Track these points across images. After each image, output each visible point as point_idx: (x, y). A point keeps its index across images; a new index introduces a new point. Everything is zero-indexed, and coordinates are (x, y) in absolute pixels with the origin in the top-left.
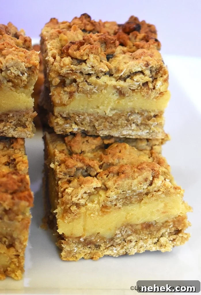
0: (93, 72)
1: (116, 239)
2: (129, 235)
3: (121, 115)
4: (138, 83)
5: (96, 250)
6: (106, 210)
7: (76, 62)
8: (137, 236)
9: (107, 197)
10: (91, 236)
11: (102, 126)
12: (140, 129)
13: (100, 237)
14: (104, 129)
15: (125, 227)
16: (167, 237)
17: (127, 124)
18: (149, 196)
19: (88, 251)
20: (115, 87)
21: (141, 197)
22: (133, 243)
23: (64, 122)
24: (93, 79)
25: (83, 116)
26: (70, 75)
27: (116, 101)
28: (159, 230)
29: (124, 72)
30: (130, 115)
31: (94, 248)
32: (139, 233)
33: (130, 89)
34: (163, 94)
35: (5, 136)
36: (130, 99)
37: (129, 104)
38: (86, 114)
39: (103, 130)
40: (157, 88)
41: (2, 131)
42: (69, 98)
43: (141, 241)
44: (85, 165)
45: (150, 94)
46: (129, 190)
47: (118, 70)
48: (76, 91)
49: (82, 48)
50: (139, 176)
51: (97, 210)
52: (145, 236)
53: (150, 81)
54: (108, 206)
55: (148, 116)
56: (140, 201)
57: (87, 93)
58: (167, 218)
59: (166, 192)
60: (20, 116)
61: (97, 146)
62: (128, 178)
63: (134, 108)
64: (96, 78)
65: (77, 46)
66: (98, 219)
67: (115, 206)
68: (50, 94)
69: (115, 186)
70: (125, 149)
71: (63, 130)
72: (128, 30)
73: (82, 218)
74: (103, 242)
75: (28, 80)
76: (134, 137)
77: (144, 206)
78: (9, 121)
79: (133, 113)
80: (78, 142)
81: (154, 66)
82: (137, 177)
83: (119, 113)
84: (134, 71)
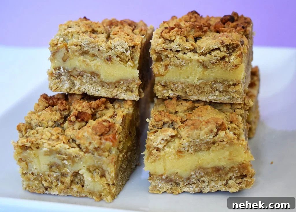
0: (180, 49)
1: (192, 179)
2: (202, 177)
3: (207, 83)
4: (216, 58)
5: (177, 186)
6: (181, 155)
7: (168, 42)
8: (209, 177)
9: (181, 144)
10: (171, 175)
11: (192, 92)
12: (223, 95)
13: (179, 176)
15: (199, 170)
16: (235, 180)
17: (211, 91)
18: (216, 145)
19: (169, 187)
20: (198, 61)
21: (209, 145)
22: (206, 184)
23: (162, 89)
24: (180, 54)
25: (177, 84)
26: (163, 52)
27: (201, 72)
28: (227, 174)
29: (204, 49)
30: (214, 84)
31: (174, 185)
32: (210, 175)
33: (210, 62)
34: (238, 67)
35: (118, 98)
36: (212, 71)
37: (211, 74)
38: (179, 83)
39: (193, 95)
40: (231, 61)
41: (116, 95)
42: (165, 70)
43: (212, 182)
44: (170, 120)
45: (227, 67)
46: (198, 139)
47: (201, 48)
48: (169, 64)
49: (172, 31)
50: (205, 128)
51: (174, 154)
52: (216, 178)
53: (227, 56)
54: (182, 151)
55: (228, 85)
56: (209, 149)
57: (178, 66)
58: (233, 164)
59: (229, 142)
60: (129, 83)
61: (189, 108)
62: (197, 129)
63: (216, 78)
64: (183, 54)
65: (168, 30)
66: (175, 161)
67: (187, 152)
68: (151, 67)
69: (186, 135)
70: (207, 110)
71: (162, 95)
72: (224, 21)
73: (162, 159)
74: (181, 180)
75: (132, 56)
76: (218, 102)
77: (213, 153)
78: (121, 87)
79: (216, 82)
80: (173, 104)
81: (228, 44)
82: (204, 129)
83: (205, 82)
84: (212, 48)
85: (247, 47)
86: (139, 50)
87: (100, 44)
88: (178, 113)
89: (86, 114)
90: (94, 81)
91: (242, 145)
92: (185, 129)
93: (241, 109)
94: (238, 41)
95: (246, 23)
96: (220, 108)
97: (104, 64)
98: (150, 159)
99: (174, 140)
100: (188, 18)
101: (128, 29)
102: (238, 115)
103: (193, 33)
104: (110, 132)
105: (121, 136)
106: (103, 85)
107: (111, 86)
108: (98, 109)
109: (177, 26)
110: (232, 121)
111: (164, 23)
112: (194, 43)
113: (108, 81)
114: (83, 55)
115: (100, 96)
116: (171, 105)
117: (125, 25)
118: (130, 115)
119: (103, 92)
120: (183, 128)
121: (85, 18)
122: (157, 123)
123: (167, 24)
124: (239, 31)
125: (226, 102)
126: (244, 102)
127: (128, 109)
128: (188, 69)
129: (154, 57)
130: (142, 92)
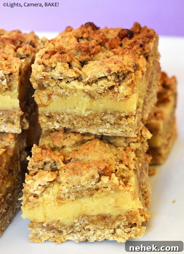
0: (62, 78)
1: (76, 227)
2: (86, 225)
3: (96, 115)
4: (103, 88)
5: (60, 234)
6: (61, 201)
8: (94, 226)
9: (60, 190)
10: (52, 223)
11: (80, 124)
12: (115, 128)
13: (60, 224)
14: (82, 127)
15: (82, 217)
16: (123, 229)
17: (101, 123)
18: (99, 191)
19: (51, 235)
20: (83, 91)
21: (92, 192)
22: (92, 232)
23: (47, 120)
24: (63, 83)
25: (63, 115)
26: (43, 80)
27: (88, 102)
28: (114, 222)
29: (90, 78)
30: (104, 115)
31: (57, 233)
32: (95, 223)
33: (97, 92)
34: (129, 97)
36: (100, 101)
37: (100, 105)
38: (65, 114)
39: (81, 127)
40: (121, 91)
42: (48, 100)
43: (98, 230)
44: (51, 159)
45: (116, 97)
46: (78, 185)
47: (86, 76)
48: (52, 94)
49: (53, 57)
50: (87, 173)
51: (53, 201)
52: (102, 227)
53: (116, 85)
54: (61, 198)
55: (120, 117)
56: (92, 195)
58: (120, 212)
59: (114, 189)
61: (77, 141)
62: (77, 174)
63: (106, 109)
64: (67, 83)
65: (49, 55)
66: (55, 209)
67: (68, 198)
68: (33, 96)
69: (66, 181)
70: (94, 146)
71: (47, 127)
72: (121, 36)
73: (41, 206)
74: (64, 228)
75: (9, 85)
76: (110, 135)
77: (96, 200)
78: (1, 119)
80: (59, 137)
81: (116, 72)
82: (85, 174)
83: (94, 113)
84: (98, 77)
85: (142, 71)
86: (18, 77)
88: (65, 148)
91: (128, 191)
92: (66, 172)
93: (137, 142)
94: (130, 66)
95: (147, 37)
98: (27, 206)
99: (53, 186)
101: (8, 50)
102: (132, 151)
103: (79, 57)
109: (59, 50)
110: (122, 159)
111: (49, 42)
112: (78, 70)
116: (57, 139)
117: (6, 43)
118: (12, 150)
120: (64, 170)
122: (37, 164)
123: (53, 44)
124: (135, 50)
125: (119, 136)
126: (140, 134)
127: (10, 143)
128: (74, 99)
129: (35, 85)
130: (26, 123)
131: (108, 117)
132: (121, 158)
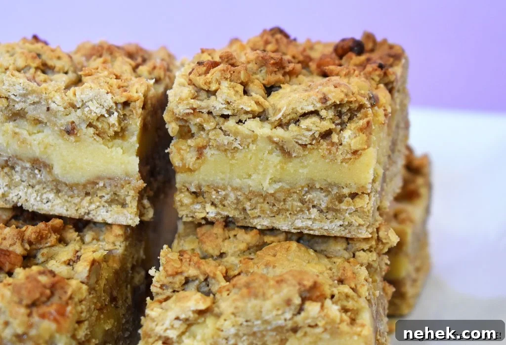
0: (229, 112)
3: (291, 191)
4: (311, 133)
7: (203, 95)
9: (218, 329)
11: (258, 210)
12: (328, 219)
14: (262, 215)
17: (301, 208)
18: (300, 334)
20: (270, 139)
21: (284, 335)
23: (191, 200)
24: (231, 124)
25: (224, 190)
26: (191, 117)
27: (278, 164)
29: (284, 113)
30: (307, 192)
33: (297, 142)
34: (361, 155)
35: (92, 219)
36: (301, 162)
37: (301, 171)
38: (229, 189)
39: (259, 216)
40: (345, 141)
41: (87, 211)
42: (198, 158)
44: (201, 273)
45: (335, 154)
46: (257, 319)
47: (277, 110)
48: (206, 146)
49: (212, 71)
50: (275, 294)
53: (335, 130)
55: (339, 195)
56: (283, 342)
57: (226, 150)
59: (330, 329)
60: (116, 186)
61: (250, 245)
62: (256, 296)
63: (312, 179)
64: (237, 123)
65: (205, 68)
68: (166, 151)
69: (232, 310)
70: (287, 251)
71: (192, 215)
72: (340, 51)
75: (122, 125)
76: (317, 233)
78: (99, 195)
79: (311, 188)
80: (215, 236)
81: (338, 103)
82: (272, 296)
83: (288, 187)
84: (301, 112)
85: (385, 110)
86: (140, 111)
87: (51, 96)
88: (226, 257)
89: (8, 256)
90: (38, 179)
91: (359, 335)
92: (231, 294)
93: (370, 250)
94: (363, 96)
95: (390, 56)
96: (323, 247)
97: (60, 141)
99: (205, 321)
100: (261, 44)
101: (123, 65)
102: (362, 265)
103: (262, 76)
104: (55, 299)
105: (83, 307)
106: (59, 188)
107: (76, 192)
108: (40, 244)
109: (226, 60)
110: (343, 278)
111: (203, 52)
112: (261, 100)
113: (69, 179)
114: (15, 120)
115: (51, 213)
116: (210, 239)
117: (117, 54)
119: (57, 206)
120: (228, 292)
121: (36, 38)
122: (170, 279)
123: (209, 55)
124: (370, 73)
125: (336, 235)
126: (377, 235)
127: (114, 244)
128: (249, 156)
129: (173, 128)
130: (149, 207)
131: (315, 195)
132: (342, 275)
